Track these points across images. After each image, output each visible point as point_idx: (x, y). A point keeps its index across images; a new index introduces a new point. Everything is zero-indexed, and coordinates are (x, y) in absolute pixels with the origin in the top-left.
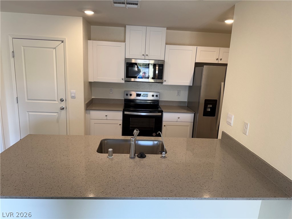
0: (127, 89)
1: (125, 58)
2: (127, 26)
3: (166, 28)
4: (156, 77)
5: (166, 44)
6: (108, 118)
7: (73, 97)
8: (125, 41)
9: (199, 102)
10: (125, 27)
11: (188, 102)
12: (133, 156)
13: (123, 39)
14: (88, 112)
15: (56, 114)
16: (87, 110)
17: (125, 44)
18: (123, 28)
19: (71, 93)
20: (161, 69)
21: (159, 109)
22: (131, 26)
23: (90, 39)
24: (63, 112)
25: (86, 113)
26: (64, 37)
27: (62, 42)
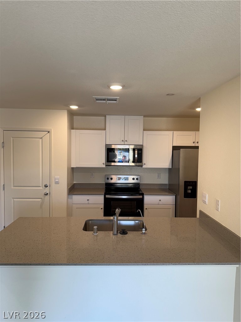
0: (107, 174)
1: (106, 145)
2: (107, 116)
3: (143, 116)
4: (136, 161)
5: (144, 130)
6: (90, 202)
7: (57, 183)
8: (105, 129)
9: (179, 185)
10: (105, 116)
11: (169, 184)
12: (115, 233)
13: (103, 127)
14: (70, 196)
15: (39, 200)
16: (70, 194)
17: (106, 132)
18: (103, 118)
19: (55, 179)
20: (140, 153)
21: (140, 192)
22: (111, 116)
23: (73, 129)
24: (47, 197)
25: (68, 198)
26: (50, 128)
27: (49, 132)
